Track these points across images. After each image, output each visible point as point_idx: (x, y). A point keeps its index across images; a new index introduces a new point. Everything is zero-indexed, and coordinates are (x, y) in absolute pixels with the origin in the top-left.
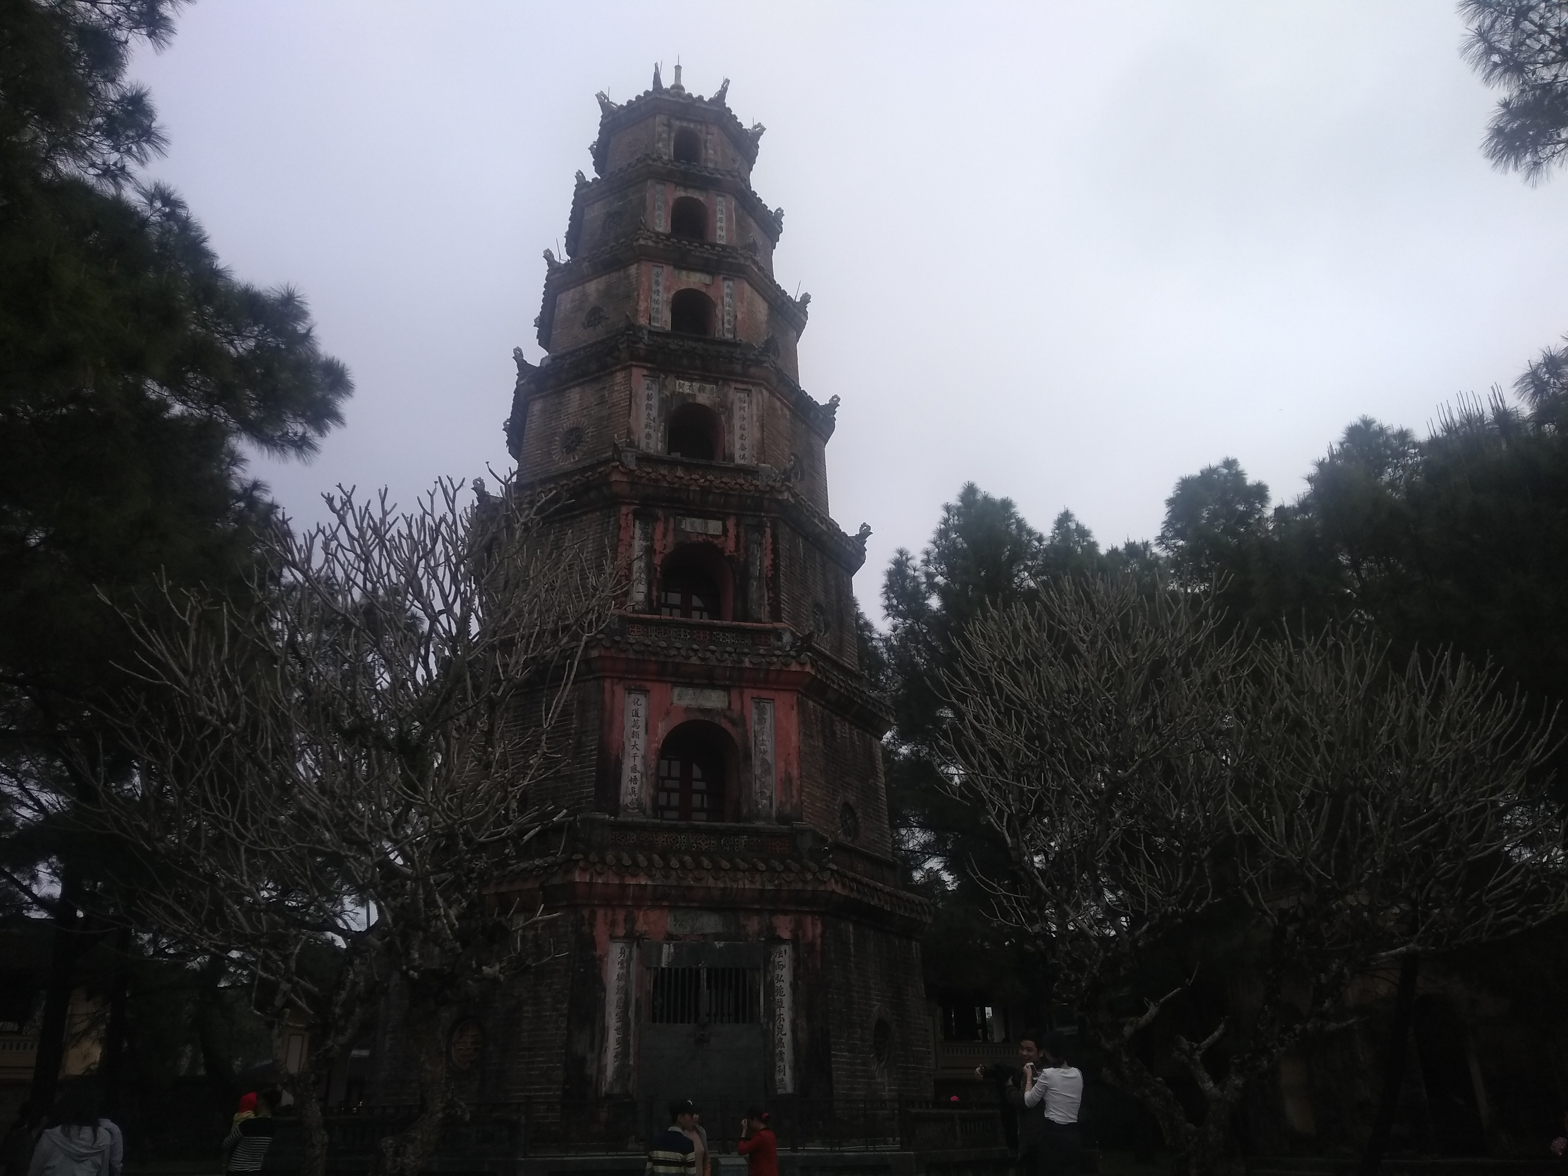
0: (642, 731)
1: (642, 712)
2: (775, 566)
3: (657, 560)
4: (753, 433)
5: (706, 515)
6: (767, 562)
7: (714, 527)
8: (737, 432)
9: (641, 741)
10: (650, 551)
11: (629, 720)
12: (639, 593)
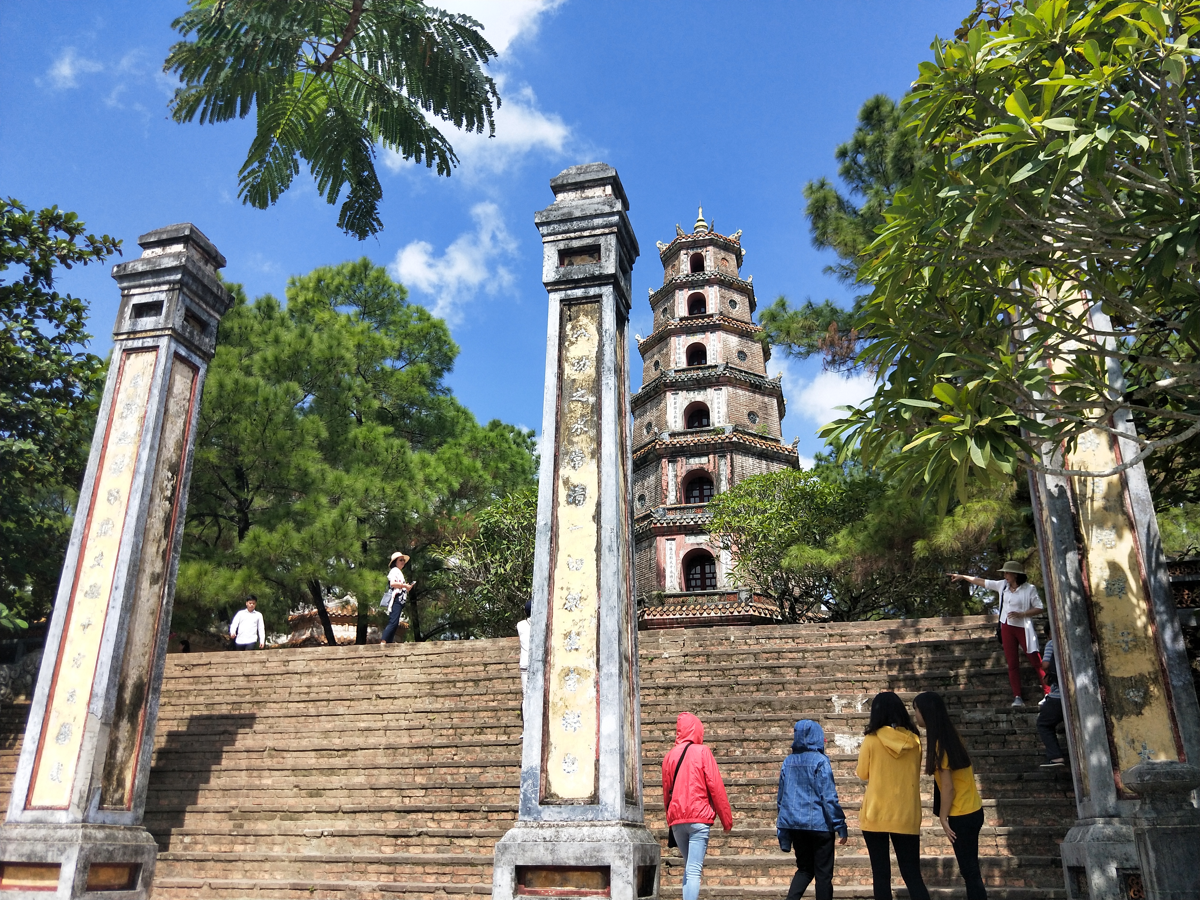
0: (674, 556)
1: (674, 548)
2: (732, 472)
3: (679, 480)
4: (724, 410)
5: (700, 455)
6: (729, 471)
7: (704, 460)
8: (716, 410)
9: (674, 561)
10: (676, 476)
11: (668, 552)
12: (672, 497)
